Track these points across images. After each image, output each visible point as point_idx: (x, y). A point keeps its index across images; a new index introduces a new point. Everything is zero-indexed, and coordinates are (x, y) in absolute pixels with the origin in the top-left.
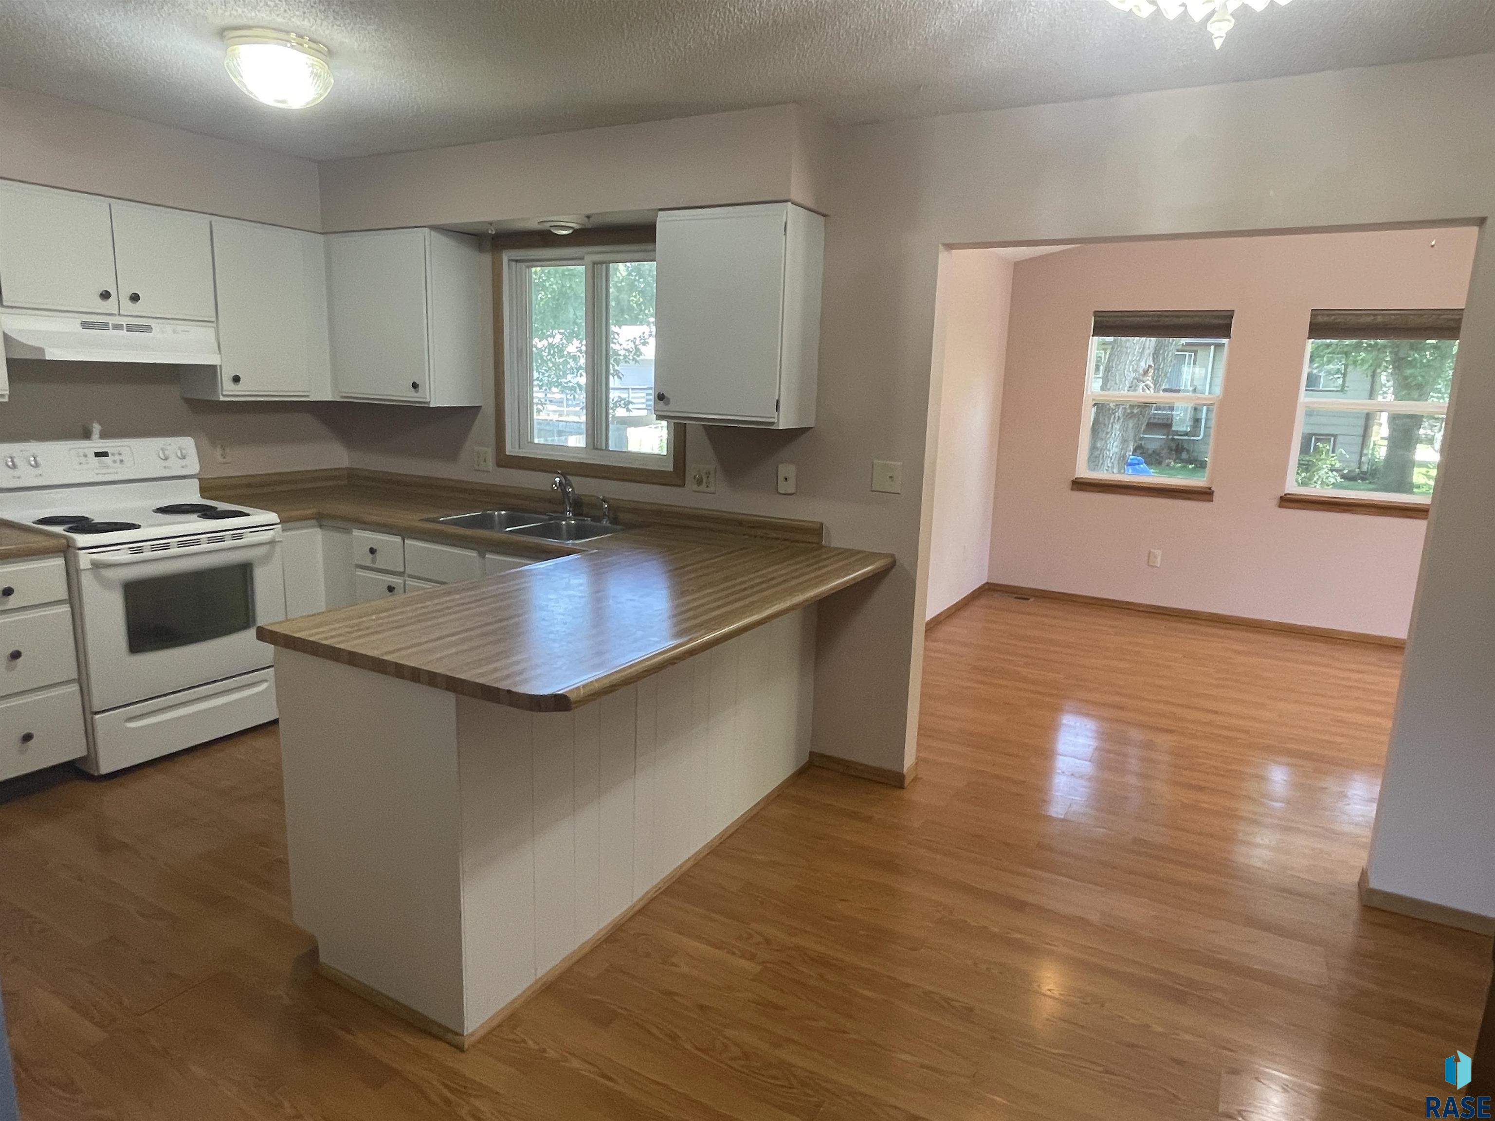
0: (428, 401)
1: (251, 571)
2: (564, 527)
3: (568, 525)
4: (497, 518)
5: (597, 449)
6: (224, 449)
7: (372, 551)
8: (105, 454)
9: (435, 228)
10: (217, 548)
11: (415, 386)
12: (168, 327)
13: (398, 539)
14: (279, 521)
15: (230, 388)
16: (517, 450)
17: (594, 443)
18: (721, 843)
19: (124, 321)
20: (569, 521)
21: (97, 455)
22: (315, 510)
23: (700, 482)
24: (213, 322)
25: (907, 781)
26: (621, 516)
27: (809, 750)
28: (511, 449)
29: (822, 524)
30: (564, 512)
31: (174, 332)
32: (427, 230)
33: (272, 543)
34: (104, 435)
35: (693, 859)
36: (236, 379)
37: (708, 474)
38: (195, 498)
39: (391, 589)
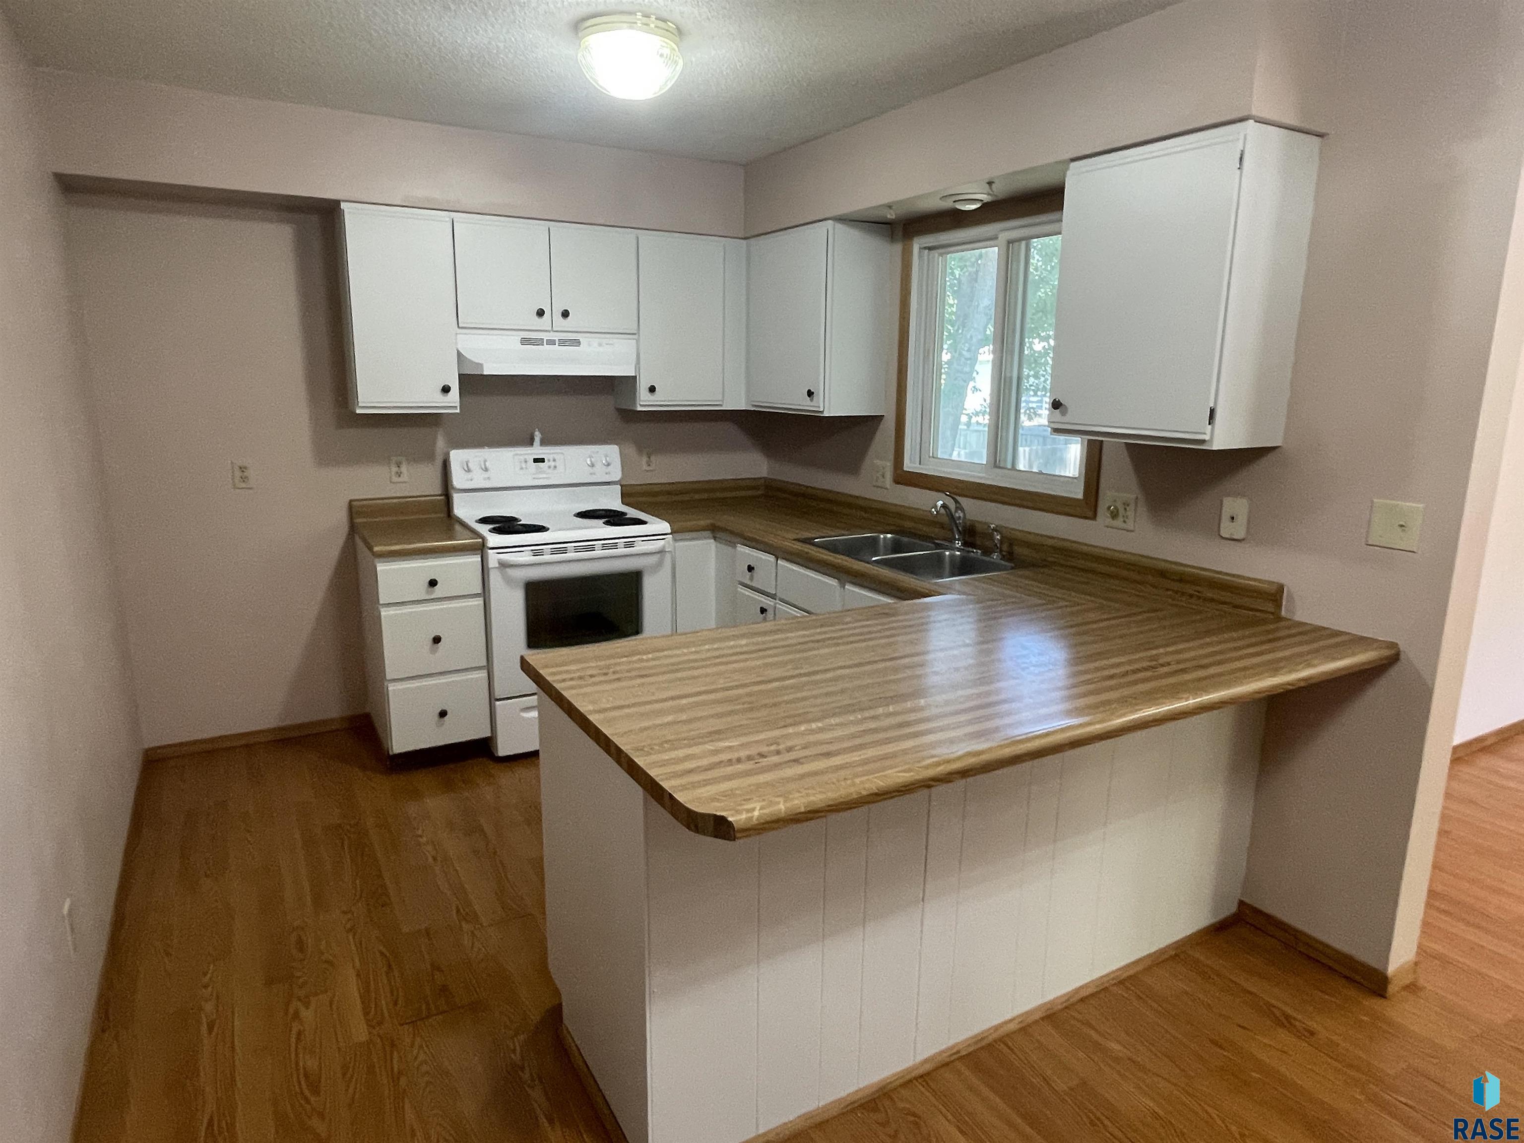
0: (822, 410)
1: (641, 579)
2: (947, 560)
3: (952, 556)
4: (881, 541)
5: (1000, 468)
6: (649, 457)
7: (750, 569)
8: (542, 460)
9: (841, 219)
10: (606, 555)
11: (810, 394)
12: (595, 340)
13: (772, 558)
14: (669, 531)
15: (646, 398)
16: (917, 465)
17: (996, 461)
18: (1066, 1008)
19: (556, 337)
20: (954, 551)
21: (536, 460)
22: (709, 522)
23: (1114, 515)
24: (635, 334)
25: (1392, 989)
26: (1018, 550)
27: (1239, 896)
28: (910, 464)
29: (1281, 588)
30: (952, 540)
31: (600, 345)
32: (830, 222)
33: (661, 552)
34: (543, 443)
35: (1016, 1021)
36: (652, 389)
37: (1126, 504)
38: (615, 504)
39: (763, 611)
